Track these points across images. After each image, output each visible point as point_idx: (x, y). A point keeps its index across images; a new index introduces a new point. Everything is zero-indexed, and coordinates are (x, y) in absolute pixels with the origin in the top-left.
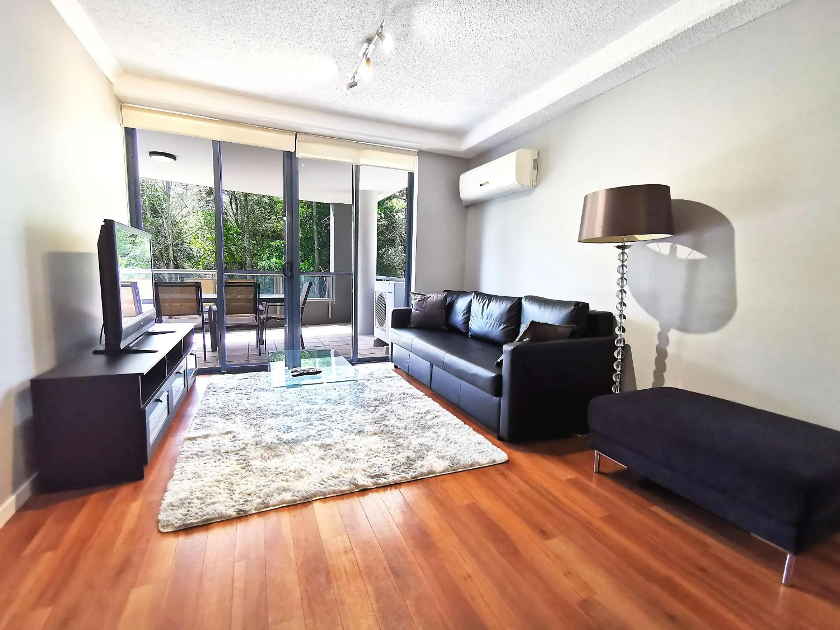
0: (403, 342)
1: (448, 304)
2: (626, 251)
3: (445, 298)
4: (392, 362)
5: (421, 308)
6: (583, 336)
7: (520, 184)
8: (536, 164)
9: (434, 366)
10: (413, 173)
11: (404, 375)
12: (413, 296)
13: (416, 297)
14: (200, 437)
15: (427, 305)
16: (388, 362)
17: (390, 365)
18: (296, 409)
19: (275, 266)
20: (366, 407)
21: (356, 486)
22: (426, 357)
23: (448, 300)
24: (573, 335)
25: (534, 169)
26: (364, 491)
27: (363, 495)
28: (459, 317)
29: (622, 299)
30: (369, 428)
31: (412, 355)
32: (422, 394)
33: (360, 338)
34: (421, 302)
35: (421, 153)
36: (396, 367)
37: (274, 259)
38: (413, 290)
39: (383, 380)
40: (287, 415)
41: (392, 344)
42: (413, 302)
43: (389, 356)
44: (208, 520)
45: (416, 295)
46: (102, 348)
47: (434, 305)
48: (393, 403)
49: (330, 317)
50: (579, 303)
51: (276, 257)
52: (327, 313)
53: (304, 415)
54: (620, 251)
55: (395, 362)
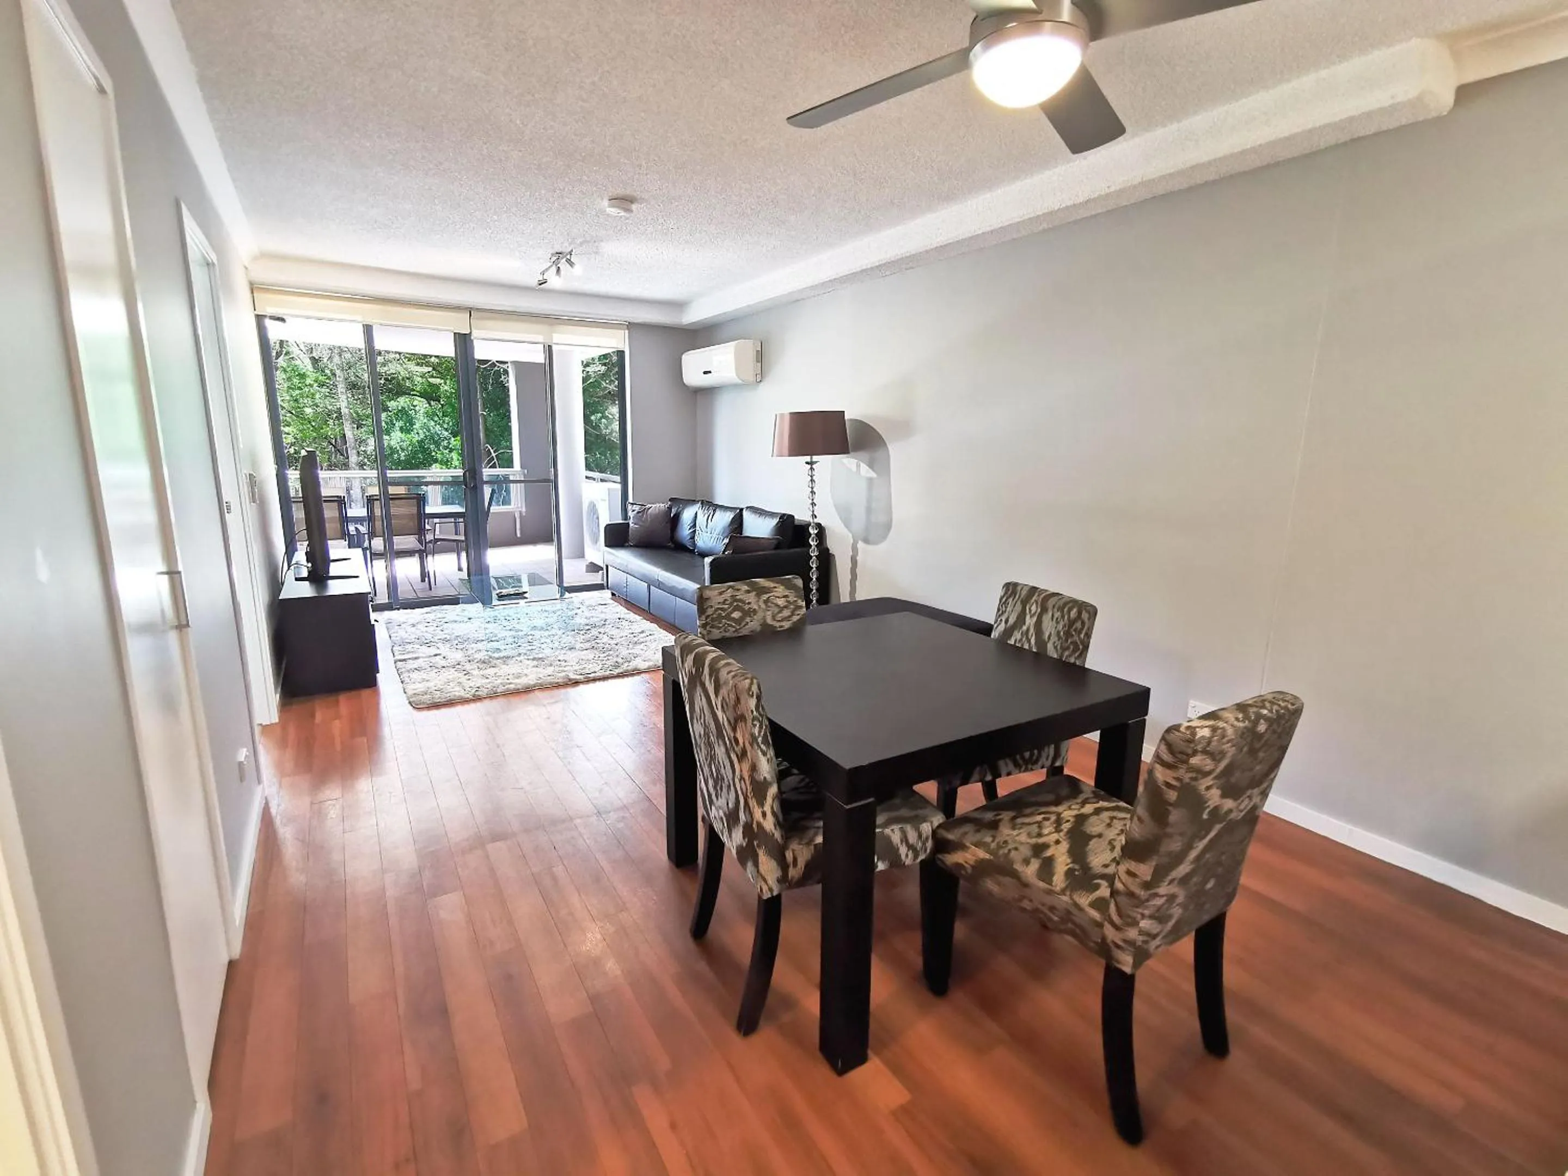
0: (619, 564)
1: (674, 515)
2: (814, 466)
3: (670, 508)
4: (608, 589)
5: (641, 521)
6: (790, 547)
7: (739, 377)
8: (760, 357)
9: (652, 587)
10: (623, 352)
11: (623, 603)
12: (630, 507)
13: (633, 508)
14: (409, 659)
15: (646, 518)
16: (604, 591)
17: (607, 594)
18: (499, 636)
19: (400, 446)
20: (576, 631)
21: (570, 680)
22: (643, 578)
23: (674, 511)
24: (778, 547)
25: (758, 361)
26: (576, 683)
27: (575, 686)
28: (684, 531)
29: (813, 511)
30: (578, 646)
31: (630, 578)
32: (638, 618)
33: (565, 562)
34: (640, 514)
35: (631, 326)
36: (613, 594)
37: (399, 434)
38: (631, 500)
39: (596, 608)
40: (492, 641)
41: (607, 567)
42: (631, 514)
43: (605, 582)
44: (451, 700)
45: (635, 506)
46: (305, 574)
47: (656, 517)
48: (606, 626)
49: (519, 535)
50: (784, 515)
51: (401, 429)
52: (514, 530)
53: (511, 640)
54: (809, 466)
55: (611, 589)
